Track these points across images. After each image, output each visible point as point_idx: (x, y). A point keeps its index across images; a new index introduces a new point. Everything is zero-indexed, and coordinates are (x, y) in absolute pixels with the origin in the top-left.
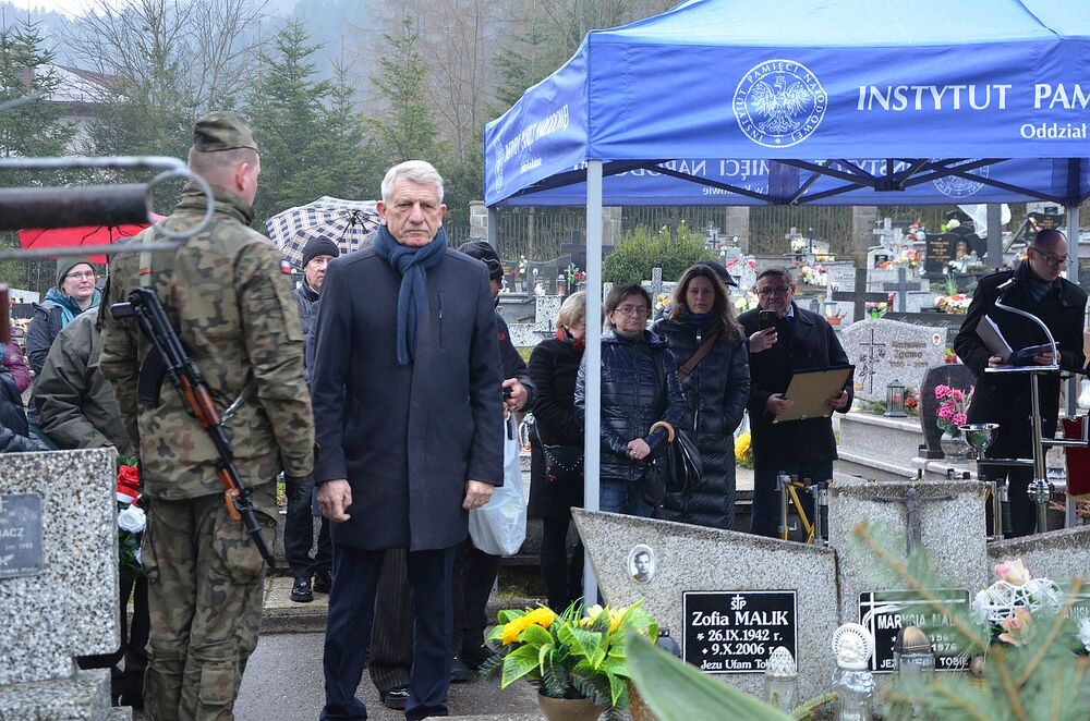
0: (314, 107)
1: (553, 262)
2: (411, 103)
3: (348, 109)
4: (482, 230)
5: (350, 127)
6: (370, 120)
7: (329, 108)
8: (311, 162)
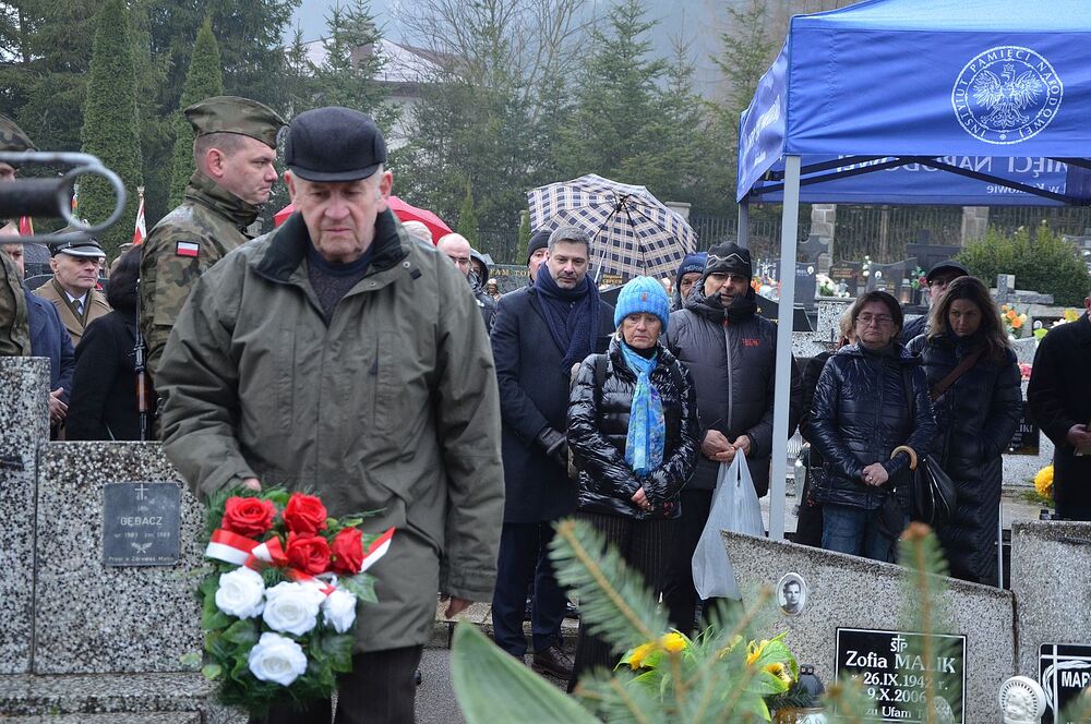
0: (647, 88)
1: (899, 265)
3: (685, 90)
4: (825, 226)
5: (686, 110)
6: (707, 103)
7: (665, 90)
8: (641, 147)
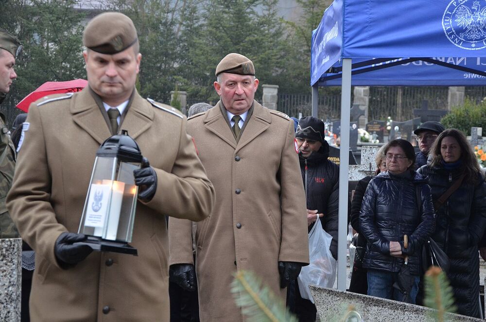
0: (250, 13)
1: (409, 122)
2: (315, 10)
3: (273, 14)
4: (363, 99)
5: (274, 27)
6: (287, 22)
7: (260, 14)
